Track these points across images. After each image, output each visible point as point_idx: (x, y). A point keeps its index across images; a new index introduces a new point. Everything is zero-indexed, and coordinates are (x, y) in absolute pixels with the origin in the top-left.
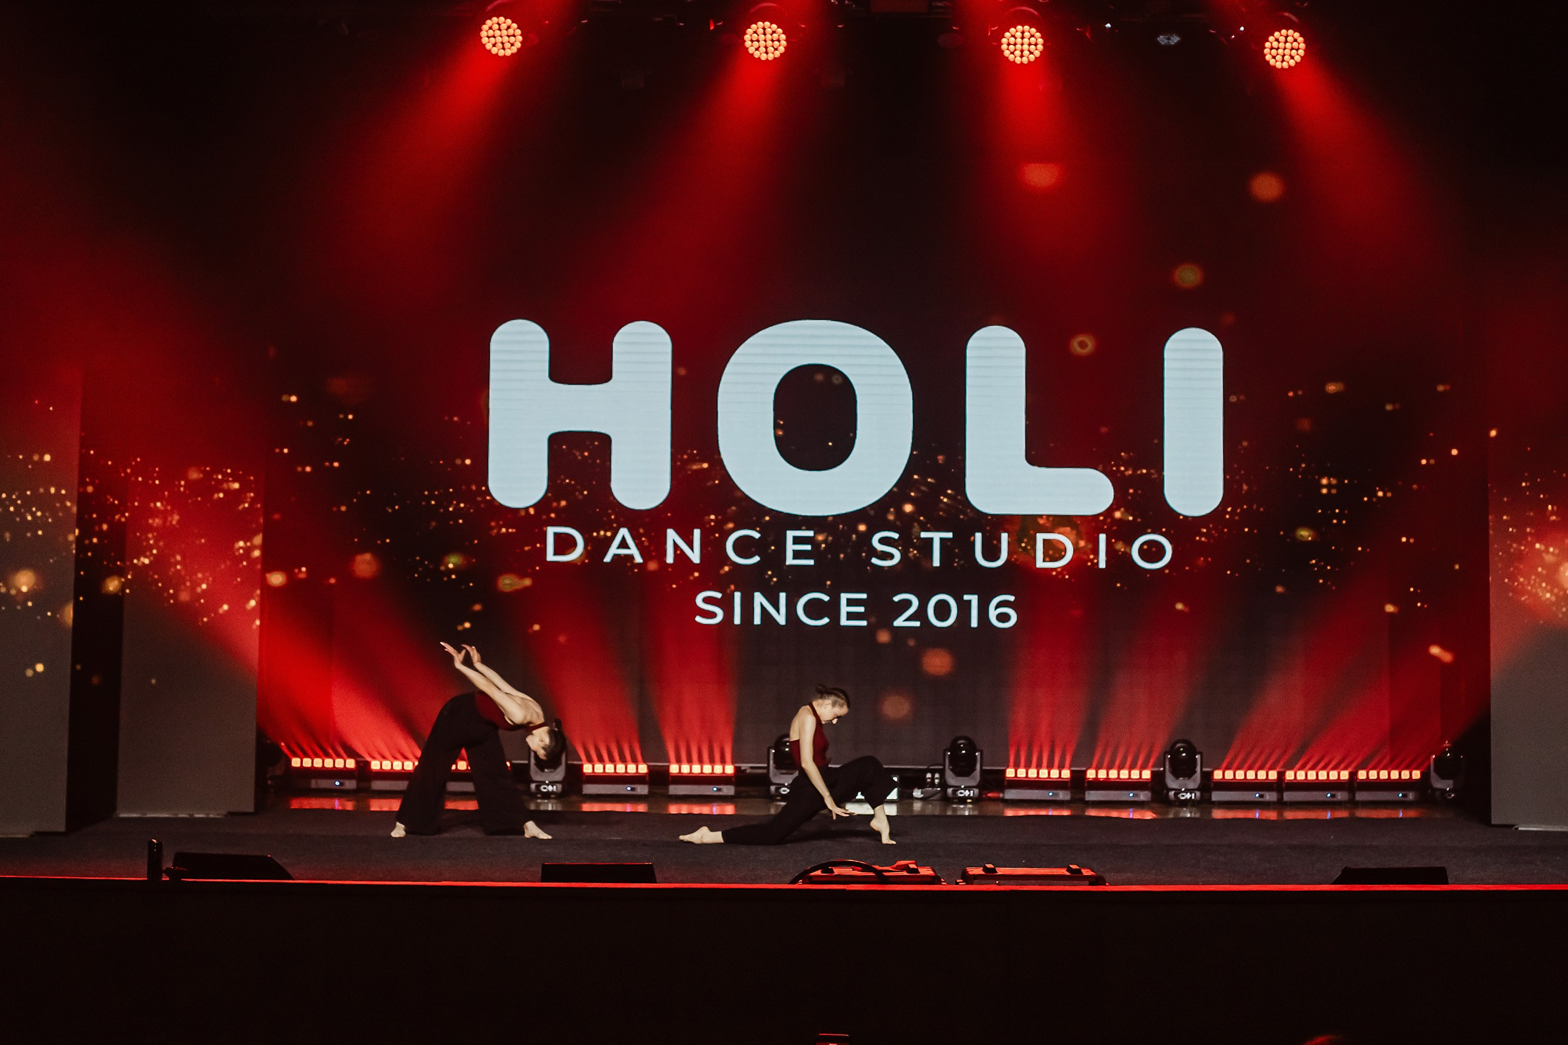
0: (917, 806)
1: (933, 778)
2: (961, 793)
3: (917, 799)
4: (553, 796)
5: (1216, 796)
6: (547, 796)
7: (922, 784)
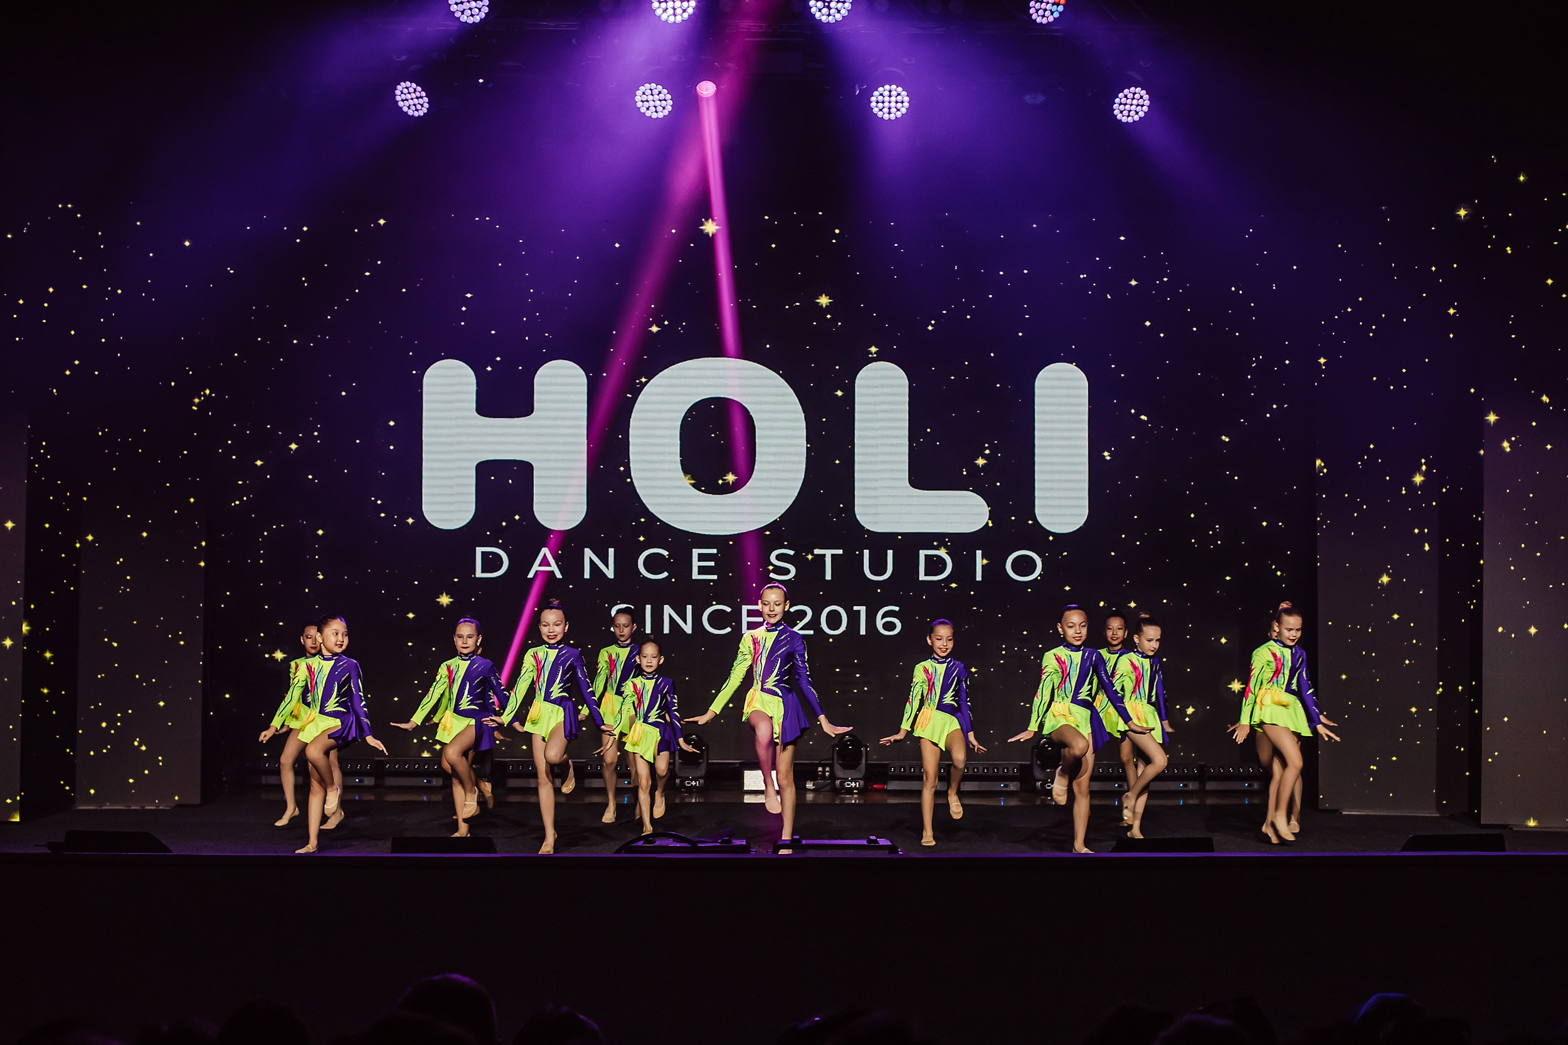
0: (810, 797)
1: (824, 772)
2: (848, 785)
3: (811, 790)
7: (813, 777)
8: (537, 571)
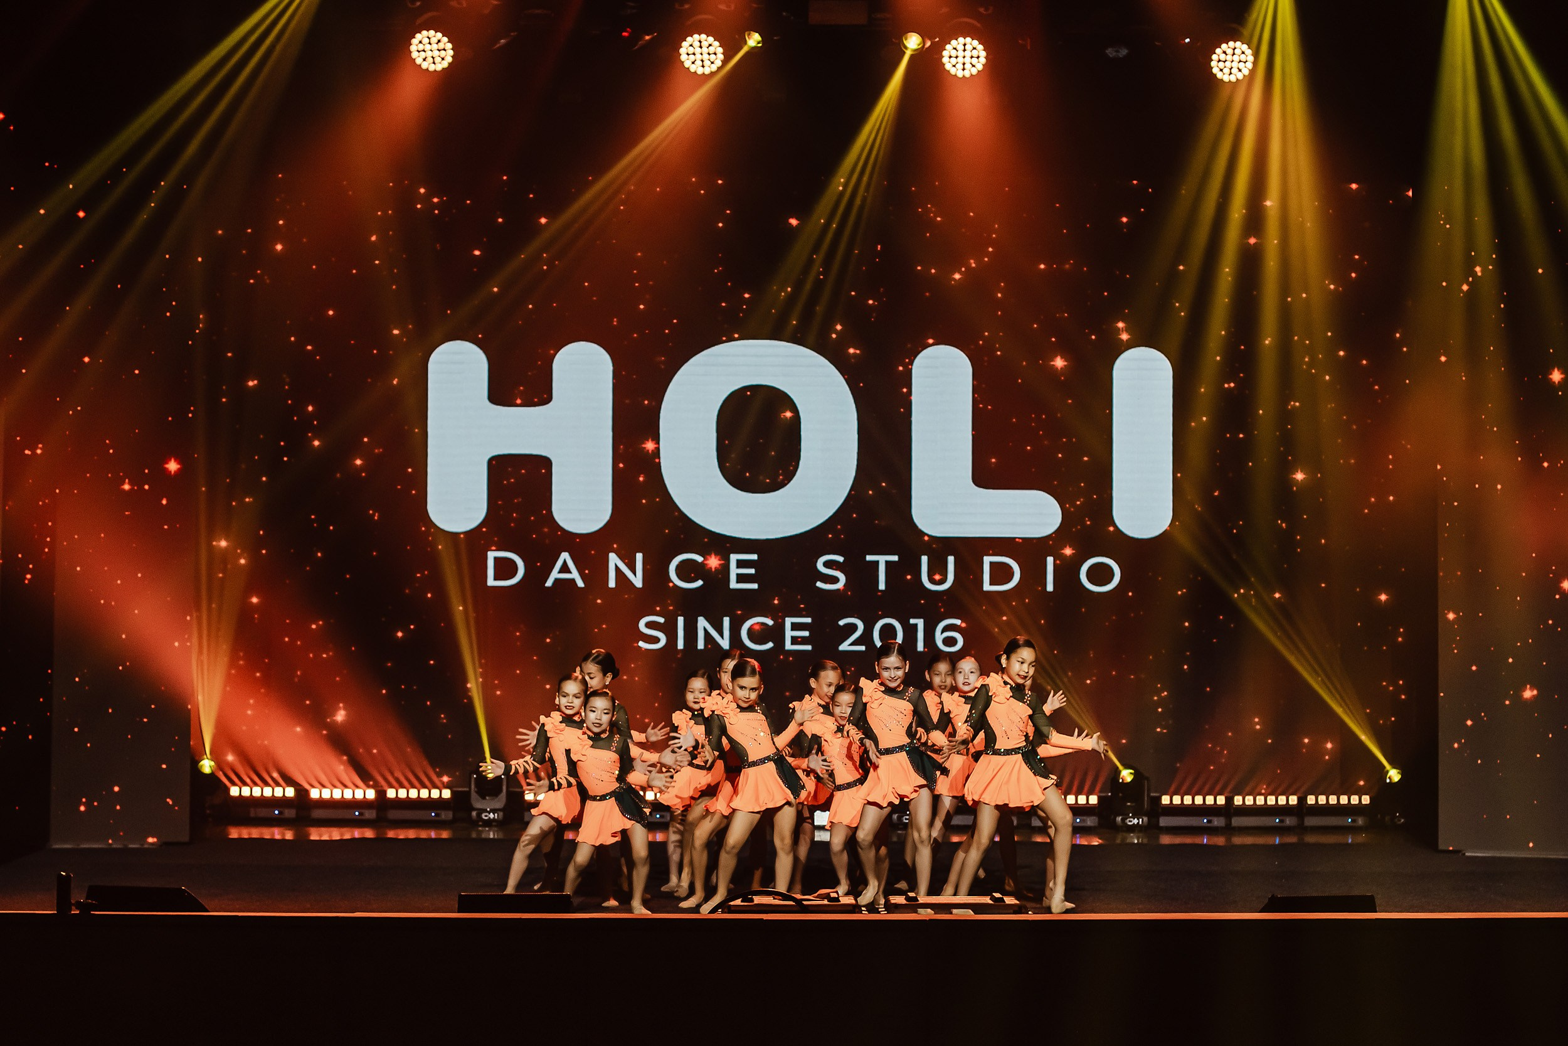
4: (494, 824)
5: (1164, 821)
6: (489, 823)
8: (557, 581)
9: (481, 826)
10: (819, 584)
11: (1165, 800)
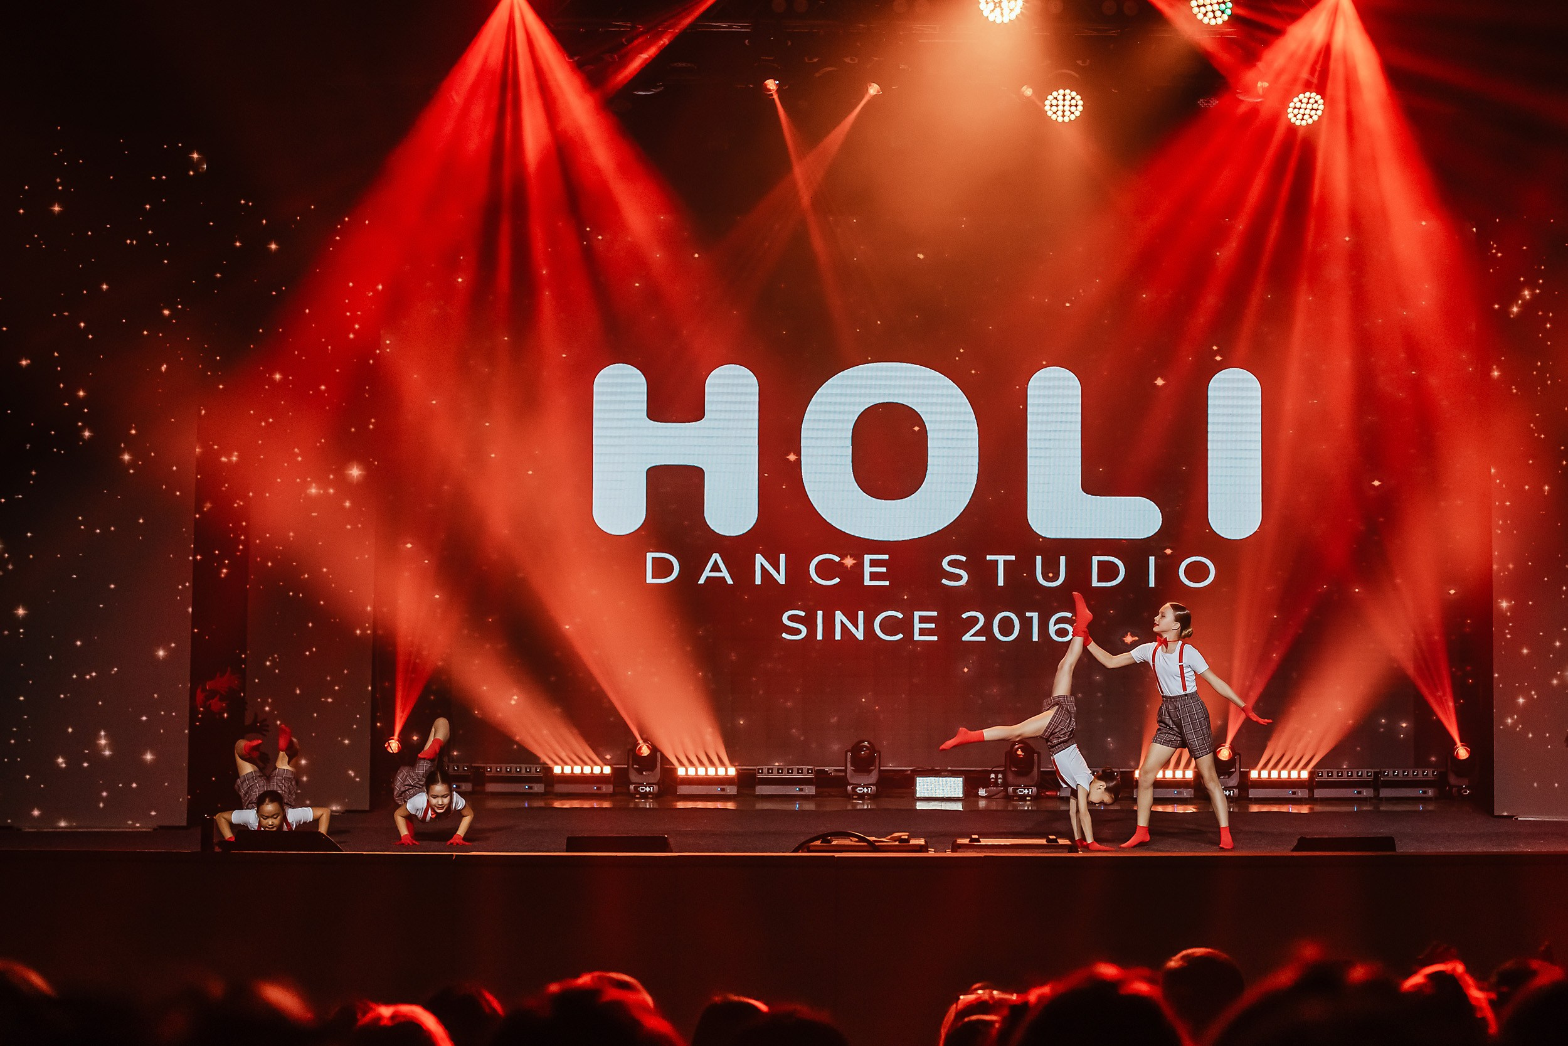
0: (982, 804)
1: (996, 778)
2: (1020, 791)
3: (982, 797)
4: (650, 796)
5: (1253, 793)
6: (645, 796)
7: (986, 784)
8: (708, 578)
9: (637, 798)
10: (944, 581)
11: (1254, 774)
